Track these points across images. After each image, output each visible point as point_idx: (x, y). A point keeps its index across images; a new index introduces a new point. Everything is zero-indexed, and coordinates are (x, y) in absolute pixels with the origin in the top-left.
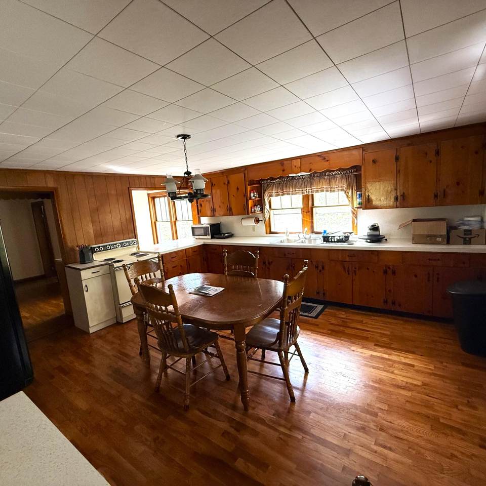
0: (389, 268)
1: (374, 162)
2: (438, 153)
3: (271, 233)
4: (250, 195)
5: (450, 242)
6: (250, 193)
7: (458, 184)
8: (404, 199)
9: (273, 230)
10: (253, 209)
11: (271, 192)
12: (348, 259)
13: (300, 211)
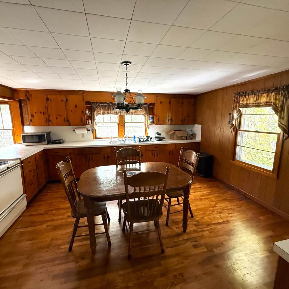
0: (171, 151)
1: (161, 103)
2: (182, 103)
3: (96, 138)
4: (86, 112)
5: (187, 139)
6: (86, 111)
7: (188, 116)
8: (171, 121)
9: (97, 137)
10: (88, 122)
11: (99, 111)
12: (154, 149)
13: (117, 125)
